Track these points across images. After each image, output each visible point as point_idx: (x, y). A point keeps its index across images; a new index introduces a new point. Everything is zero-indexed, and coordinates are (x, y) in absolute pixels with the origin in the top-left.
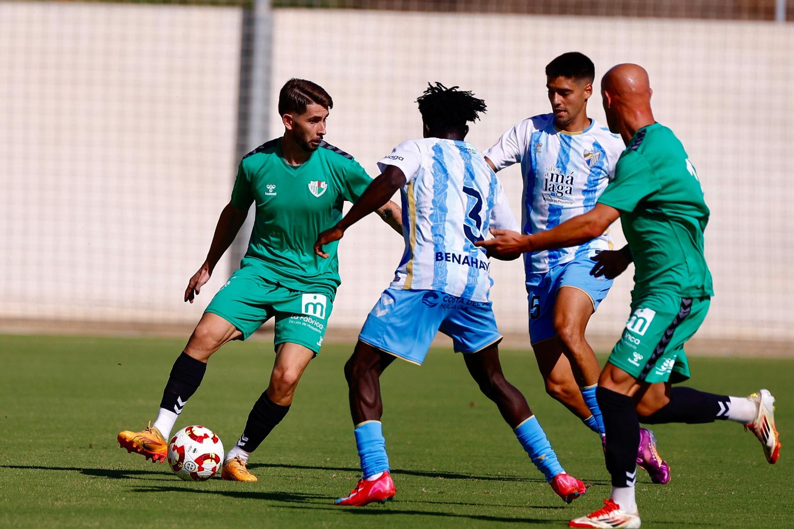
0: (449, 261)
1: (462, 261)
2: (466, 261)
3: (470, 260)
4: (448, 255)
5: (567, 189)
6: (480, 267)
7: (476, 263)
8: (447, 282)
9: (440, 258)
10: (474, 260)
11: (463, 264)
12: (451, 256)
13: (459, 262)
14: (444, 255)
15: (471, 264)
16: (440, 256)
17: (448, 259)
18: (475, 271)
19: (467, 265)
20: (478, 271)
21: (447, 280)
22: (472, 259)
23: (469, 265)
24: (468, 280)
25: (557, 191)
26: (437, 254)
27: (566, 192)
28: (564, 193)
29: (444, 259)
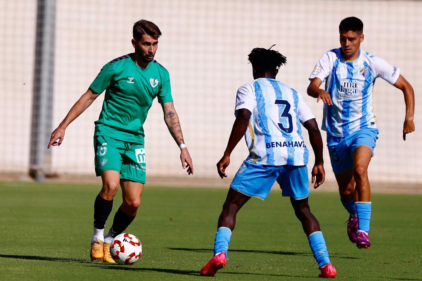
0: (274, 147)
1: (282, 145)
2: (285, 144)
3: (287, 144)
4: (273, 144)
5: (353, 91)
6: (295, 146)
7: (292, 144)
8: (274, 160)
9: (268, 146)
10: (291, 143)
11: (283, 146)
12: (275, 143)
13: (281, 146)
14: (271, 144)
15: (288, 146)
16: (268, 145)
17: (274, 146)
18: (292, 149)
19: (286, 146)
20: (294, 149)
21: (274, 159)
22: (289, 142)
23: (287, 146)
24: (288, 155)
25: (348, 92)
26: (267, 144)
27: (353, 92)
28: (352, 93)
29: (271, 146)
